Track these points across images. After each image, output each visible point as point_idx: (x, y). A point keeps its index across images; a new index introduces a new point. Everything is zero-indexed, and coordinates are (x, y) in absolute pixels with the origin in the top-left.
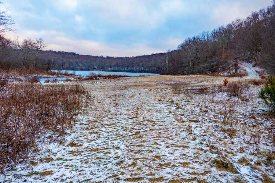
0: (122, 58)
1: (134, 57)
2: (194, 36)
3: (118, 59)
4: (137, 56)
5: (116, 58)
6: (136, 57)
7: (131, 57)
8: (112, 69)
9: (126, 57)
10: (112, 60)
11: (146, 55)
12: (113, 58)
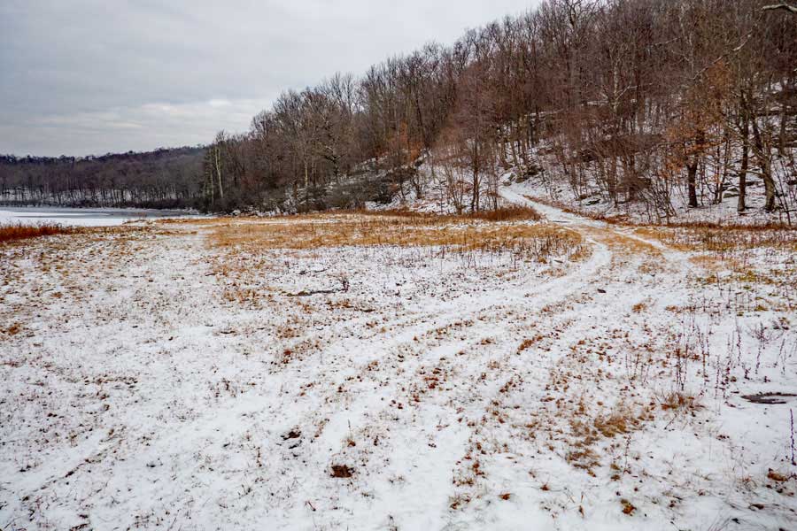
0: (48, 162)
1: (94, 158)
2: (308, 88)
3: (31, 164)
4: (103, 154)
5: (23, 160)
6: (103, 159)
7: (84, 157)
8: (12, 198)
9: (64, 159)
10: (7, 167)
11: (137, 152)
12: (14, 159)
